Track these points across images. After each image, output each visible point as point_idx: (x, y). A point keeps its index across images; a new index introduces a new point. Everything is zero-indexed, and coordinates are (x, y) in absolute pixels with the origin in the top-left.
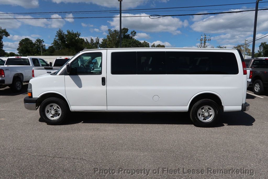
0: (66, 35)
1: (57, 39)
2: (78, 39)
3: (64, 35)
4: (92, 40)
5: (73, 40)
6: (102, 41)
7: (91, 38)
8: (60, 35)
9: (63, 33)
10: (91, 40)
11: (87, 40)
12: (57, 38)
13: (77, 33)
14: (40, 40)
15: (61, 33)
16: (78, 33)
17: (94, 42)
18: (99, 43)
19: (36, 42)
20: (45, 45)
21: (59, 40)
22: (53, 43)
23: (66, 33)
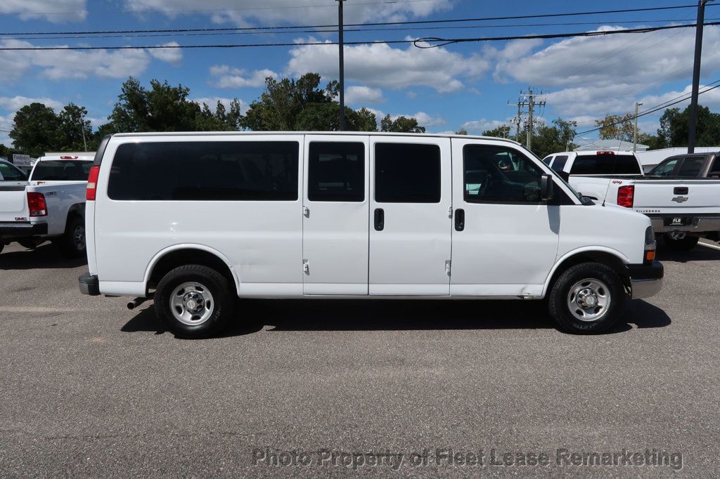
0: (147, 93)
1: (124, 105)
3: (142, 92)
5: (169, 107)
8: (134, 95)
9: (140, 87)
11: (206, 107)
12: (124, 102)
13: (178, 87)
14: (76, 108)
15: (136, 89)
16: (180, 88)
19: (65, 114)
20: (89, 122)
21: (129, 107)
22: (113, 116)
23: (150, 89)
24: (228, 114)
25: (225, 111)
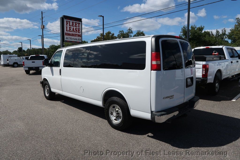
2: (201, 33)
4: (218, 32)
7: (217, 30)
10: (217, 31)
17: (219, 34)
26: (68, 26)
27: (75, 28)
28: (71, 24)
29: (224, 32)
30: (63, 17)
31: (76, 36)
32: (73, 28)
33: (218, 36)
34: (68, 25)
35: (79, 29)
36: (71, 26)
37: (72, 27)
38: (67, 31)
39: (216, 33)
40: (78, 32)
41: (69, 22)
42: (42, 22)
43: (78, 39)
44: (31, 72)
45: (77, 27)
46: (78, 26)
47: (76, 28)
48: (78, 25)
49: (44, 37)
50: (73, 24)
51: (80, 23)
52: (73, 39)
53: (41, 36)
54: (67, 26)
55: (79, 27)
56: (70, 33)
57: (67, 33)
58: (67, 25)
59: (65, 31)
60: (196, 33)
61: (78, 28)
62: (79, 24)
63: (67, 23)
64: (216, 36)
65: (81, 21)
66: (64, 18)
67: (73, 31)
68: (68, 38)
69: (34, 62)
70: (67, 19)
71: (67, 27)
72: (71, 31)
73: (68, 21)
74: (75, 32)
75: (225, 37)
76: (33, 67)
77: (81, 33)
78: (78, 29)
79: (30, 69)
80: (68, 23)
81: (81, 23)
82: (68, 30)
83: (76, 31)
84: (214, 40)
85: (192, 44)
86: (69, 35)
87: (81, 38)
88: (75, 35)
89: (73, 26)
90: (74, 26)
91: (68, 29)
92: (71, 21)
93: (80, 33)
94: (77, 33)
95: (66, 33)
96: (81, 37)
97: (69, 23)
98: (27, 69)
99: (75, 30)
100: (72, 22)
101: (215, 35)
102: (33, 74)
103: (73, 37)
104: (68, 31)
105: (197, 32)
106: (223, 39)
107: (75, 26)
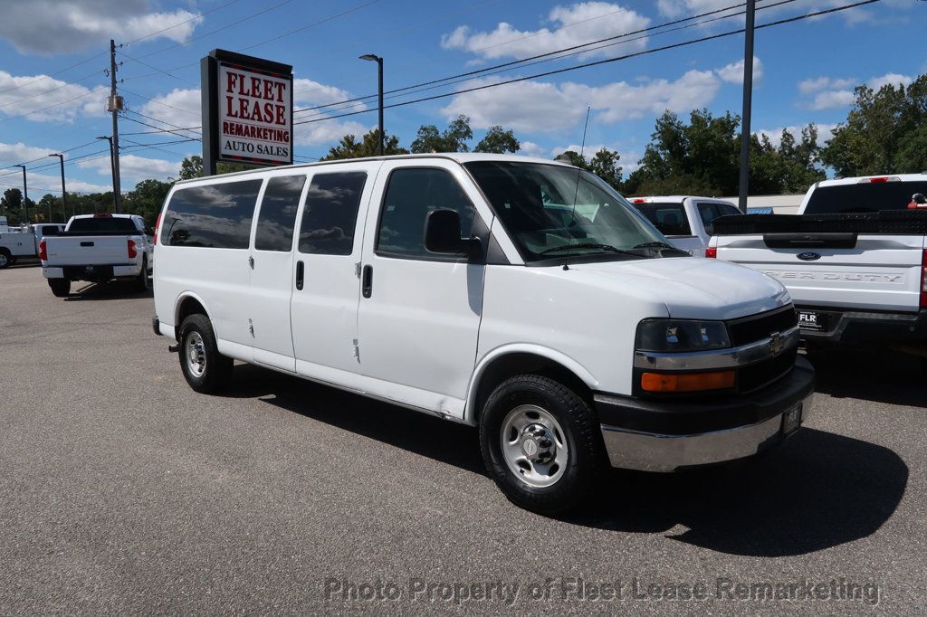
0: (684, 128)
1: (657, 146)
2: (727, 139)
3: (678, 128)
4: (787, 137)
5: (710, 143)
6: (831, 137)
7: (785, 130)
8: (669, 132)
9: (677, 122)
10: (784, 136)
11: (766, 139)
12: (657, 142)
13: (725, 116)
14: (608, 153)
15: (671, 124)
16: (728, 116)
17: (794, 146)
18: (818, 145)
19: (596, 161)
20: (621, 169)
21: (662, 147)
22: (644, 159)
23: (688, 123)
24: (798, 147)
25: (794, 142)
26: (236, 95)
27: (262, 102)
28: (248, 85)
29: (810, 139)
30: (214, 56)
31: (268, 136)
32: (257, 103)
33: (790, 154)
34: (236, 89)
35: (281, 110)
36: (247, 94)
37: (252, 101)
38: (230, 114)
39: (782, 144)
40: (275, 119)
41: (238, 78)
42: (114, 82)
43: (275, 151)
44: (77, 286)
45: (272, 99)
46: (276, 97)
47: (268, 104)
48: (275, 91)
49: (119, 145)
50: (254, 87)
51: (284, 85)
52: (256, 148)
53: (110, 139)
54: (230, 94)
55: (280, 100)
56: (244, 122)
57: (232, 125)
58: (230, 90)
59: (223, 117)
60: (708, 140)
61: (275, 102)
62: (281, 86)
63: (231, 83)
64: (780, 152)
65: (291, 78)
66: (219, 62)
67: (256, 117)
68: (236, 144)
69: (91, 244)
70: (228, 66)
71: (230, 99)
72: (248, 118)
73: (236, 75)
74: (266, 120)
75: (813, 157)
76: (87, 266)
77: (287, 127)
78: (275, 108)
79: (73, 272)
80: (234, 83)
81: (287, 83)
82: (233, 113)
83: (268, 118)
84: (775, 168)
85: (699, 181)
86: (239, 130)
87: (288, 146)
88: (265, 134)
89: (257, 94)
90: (260, 97)
91: (236, 107)
92: (248, 75)
93: (284, 124)
94: (273, 125)
95: (225, 124)
96: (287, 141)
97: (238, 82)
98: (59, 273)
99: (263, 112)
100: (254, 80)
101: (777, 151)
102: (85, 296)
103: (255, 142)
104: (236, 116)
105: (714, 136)
106: (806, 163)
107: (263, 95)
